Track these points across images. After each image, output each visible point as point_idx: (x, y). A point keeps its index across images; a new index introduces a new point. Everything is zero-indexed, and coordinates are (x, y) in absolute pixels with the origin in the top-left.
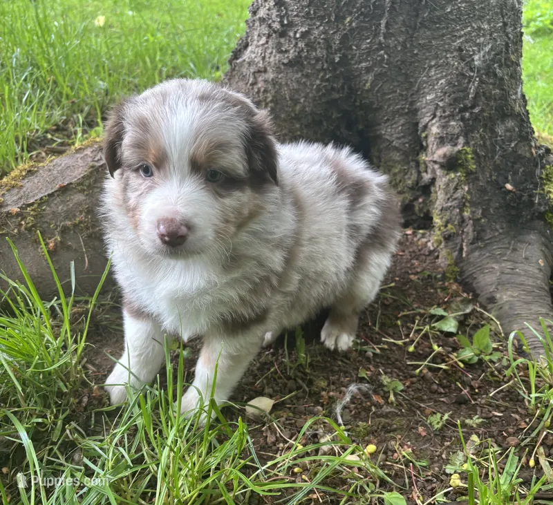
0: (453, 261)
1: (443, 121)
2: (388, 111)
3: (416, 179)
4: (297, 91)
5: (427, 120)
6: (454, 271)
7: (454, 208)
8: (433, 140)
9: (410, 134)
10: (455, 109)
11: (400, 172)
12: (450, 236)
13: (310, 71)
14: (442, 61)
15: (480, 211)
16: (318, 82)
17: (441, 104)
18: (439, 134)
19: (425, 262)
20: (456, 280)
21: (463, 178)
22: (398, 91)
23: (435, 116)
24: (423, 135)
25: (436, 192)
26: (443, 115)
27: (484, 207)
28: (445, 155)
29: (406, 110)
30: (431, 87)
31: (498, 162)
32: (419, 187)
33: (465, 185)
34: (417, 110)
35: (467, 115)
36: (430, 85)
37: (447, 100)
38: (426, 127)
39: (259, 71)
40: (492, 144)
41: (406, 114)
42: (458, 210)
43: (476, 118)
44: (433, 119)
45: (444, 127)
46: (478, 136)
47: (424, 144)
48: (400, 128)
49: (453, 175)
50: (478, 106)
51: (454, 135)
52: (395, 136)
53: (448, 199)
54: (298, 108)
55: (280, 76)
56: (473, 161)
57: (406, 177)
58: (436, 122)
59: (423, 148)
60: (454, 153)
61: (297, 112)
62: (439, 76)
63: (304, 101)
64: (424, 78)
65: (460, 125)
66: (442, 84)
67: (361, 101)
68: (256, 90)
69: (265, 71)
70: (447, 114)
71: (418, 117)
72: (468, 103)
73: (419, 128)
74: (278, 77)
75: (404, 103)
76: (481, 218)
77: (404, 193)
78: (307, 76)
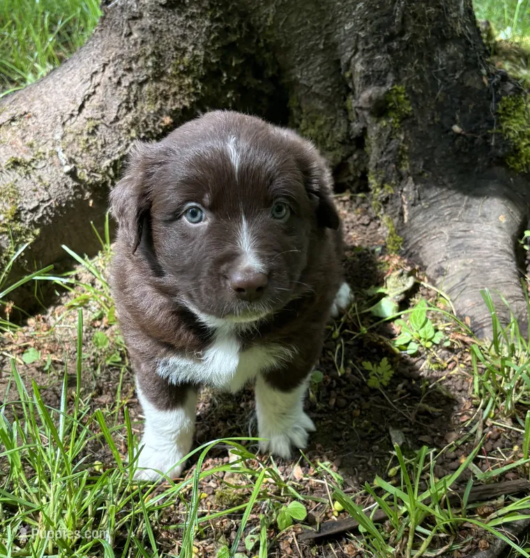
0: (393, 229)
1: (366, 55)
2: (301, 49)
3: (345, 131)
4: (184, 37)
5: (349, 56)
6: (396, 242)
7: (389, 163)
8: (358, 80)
9: (332, 76)
10: (379, 39)
11: (325, 123)
12: (387, 199)
13: (195, 11)
15: (422, 163)
16: (207, 23)
17: (362, 35)
18: (364, 72)
19: (365, 234)
20: (398, 251)
21: (396, 125)
22: (309, 23)
23: (356, 50)
24: (348, 75)
25: (370, 145)
26: (366, 48)
27: (427, 158)
28: (370, 98)
30: (347, 14)
31: (441, 99)
32: (351, 140)
33: (400, 133)
34: (335, 45)
35: (395, 45)
36: (347, 11)
37: (368, 29)
38: (348, 64)
39: (134, 18)
40: (431, 77)
41: (323, 50)
42: (394, 166)
43: (408, 47)
44: (355, 54)
45: (369, 62)
46: (412, 69)
47: (350, 86)
48: (318, 69)
49: (384, 123)
50: (408, 31)
51: (381, 71)
52: (313, 79)
53: (382, 153)
54: (187, 58)
55: (159, 22)
56: (408, 102)
57: (335, 129)
58: (360, 57)
59: (350, 91)
60: (381, 94)
61: (186, 64)
63: (193, 49)
65: (387, 59)
66: (360, 8)
67: (265, 40)
68: (133, 42)
69: (141, 17)
70: (370, 46)
71: (339, 53)
72: (395, 29)
73: (342, 67)
74: (157, 23)
75: (318, 37)
76: (423, 172)
77: (334, 149)
78: (192, 17)
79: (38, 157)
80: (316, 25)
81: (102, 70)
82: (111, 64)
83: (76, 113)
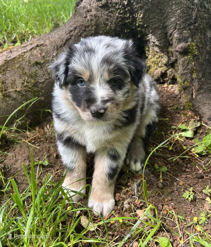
0: (188, 100)
1: (180, 31)
2: (152, 27)
3: (167, 60)
4: (107, 20)
5: (172, 31)
6: (189, 105)
7: (188, 73)
8: (175, 40)
9: (163, 39)
10: (186, 24)
12: (186, 87)
13: (113, 9)
14: (178, 1)
15: (201, 75)
16: (117, 15)
17: (178, 22)
18: (178, 37)
19: (174, 101)
20: (190, 110)
21: (191, 59)
22: (157, 17)
23: (175, 29)
24: (170, 38)
25: (178, 66)
26: (180, 28)
27: (203, 73)
28: (182, 47)
29: (161, 27)
30: (173, 14)
31: (209, 50)
32: (169, 64)
33: (193, 62)
34: (166, 26)
35: (192, 27)
36: (173, 13)
37: (181, 21)
38: (171, 35)
39: (88, 11)
40: (205, 41)
41: (161, 28)
42: (190, 75)
43: (197, 29)
44: (175, 30)
45: (181, 34)
46: (198, 37)
47: (171, 43)
48: (159, 35)
49: (186, 57)
50: (198, 22)
51: (186, 37)
52: (156, 39)
53: (184, 69)
55: (98, 13)
56: (197, 50)
57: (163, 59)
58: (177, 31)
59: (171, 45)
60: (186, 46)
61: (107, 30)
62: (177, 9)
63: (111, 24)
64: (170, 10)
65: (189, 32)
66: (178, 12)
67: (139, 23)
68: (87, 20)
69: (91, 11)
70: (182, 27)
71: (167, 30)
72: (192, 21)
73: (168, 35)
74: (97, 13)
75: (160, 23)
76: (202, 78)
77: (162, 67)
78: (112, 12)
79: (46, 61)
80: (160, 18)
81: (74, 30)
82: (78, 28)
83: (63, 46)
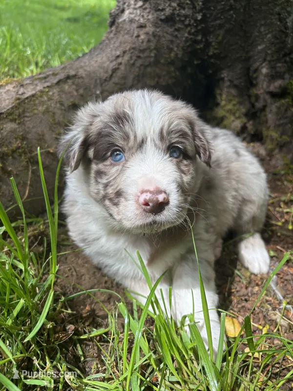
0: (288, 161)
1: (272, 64)
5: (258, 65)
7: (286, 124)
8: (263, 78)
9: (244, 76)
10: (280, 55)
12: (284, 144)
13: (180, 26)
14: (268, 21)
17: (269, 52)
18: (268, 73)
23: (264, 61)
24: (254, 76)
25: (266, 116)
26: (272, 59)
29: (243, 58)
30: (261, 40)
32: (251, 114)
34: (250, 58)
37: (273, 49)
38: (256, 70)
39: (141, 27)
41: (243, 61)
45: (273, 68)
47: (254, 82)
48: (239, 71)
51: (281, 72)
53: (280, 118)
54: (173, 55)
58: (266, 65)
59: (254, 85)
61: (172, 58)
62: (267, 32)
63: (177, 50)
64: (257, 34)
65: (284, 66)
66: (269, 37)
67: (213, 51)
68: (141, 41)
69: (146, 26)
71: (250, 63)
72: (287, 51)
73: (251, 71)
74: (156, 31)
75: (242, 52)
77: (240, 118)
80: (243, 45)
81: (122, 55)
82: (128, 52)
83: (108, 79)
